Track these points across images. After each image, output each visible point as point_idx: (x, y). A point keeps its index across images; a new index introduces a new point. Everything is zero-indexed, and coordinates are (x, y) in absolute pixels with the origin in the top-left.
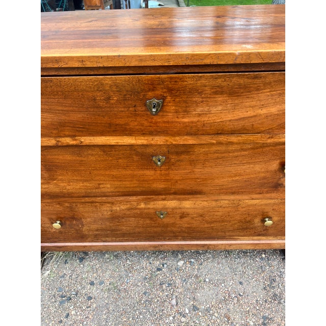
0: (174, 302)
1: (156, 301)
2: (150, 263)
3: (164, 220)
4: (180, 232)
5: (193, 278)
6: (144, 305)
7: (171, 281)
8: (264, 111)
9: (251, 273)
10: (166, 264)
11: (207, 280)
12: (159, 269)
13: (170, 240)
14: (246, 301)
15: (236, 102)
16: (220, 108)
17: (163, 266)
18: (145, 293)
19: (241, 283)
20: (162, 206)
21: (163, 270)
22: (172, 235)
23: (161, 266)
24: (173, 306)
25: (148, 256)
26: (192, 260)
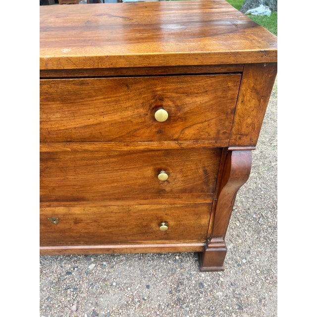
0: (74, 308)
1: (57, 306)
2: (62, 267)
3: (58, 226)
4: (79, 237)
5: (100, 282)
6: (44, 311)
7: (78, 285)
8: (106, 119)
9: (161, 275)
10: (77, 267)
11: (114, 284)
12: (68, 273)
13: (72, 244)
14: (148, 306)
15: (73, 109)
16: (58, 115)
17: (74, 269)
18: (47, 299)
19: (148, 287)
20: (51, 212)
21: (73, 273)
22: (73, 240)
23: (72, 269)
24: (72, 311)
25: (61, 259)
26: (105, 263)
